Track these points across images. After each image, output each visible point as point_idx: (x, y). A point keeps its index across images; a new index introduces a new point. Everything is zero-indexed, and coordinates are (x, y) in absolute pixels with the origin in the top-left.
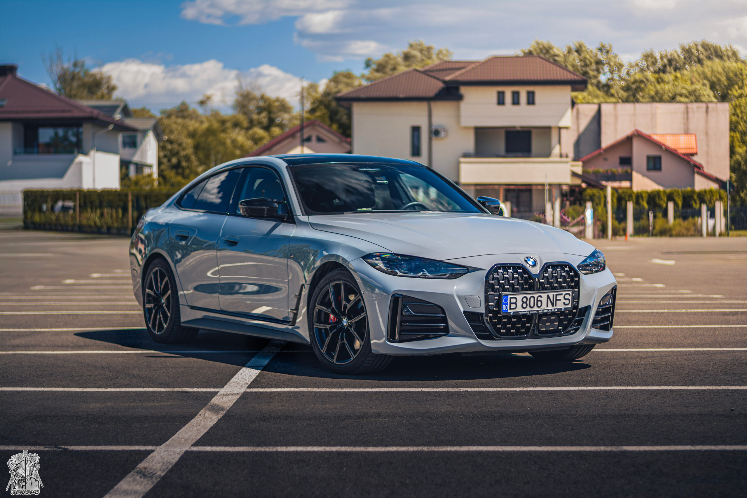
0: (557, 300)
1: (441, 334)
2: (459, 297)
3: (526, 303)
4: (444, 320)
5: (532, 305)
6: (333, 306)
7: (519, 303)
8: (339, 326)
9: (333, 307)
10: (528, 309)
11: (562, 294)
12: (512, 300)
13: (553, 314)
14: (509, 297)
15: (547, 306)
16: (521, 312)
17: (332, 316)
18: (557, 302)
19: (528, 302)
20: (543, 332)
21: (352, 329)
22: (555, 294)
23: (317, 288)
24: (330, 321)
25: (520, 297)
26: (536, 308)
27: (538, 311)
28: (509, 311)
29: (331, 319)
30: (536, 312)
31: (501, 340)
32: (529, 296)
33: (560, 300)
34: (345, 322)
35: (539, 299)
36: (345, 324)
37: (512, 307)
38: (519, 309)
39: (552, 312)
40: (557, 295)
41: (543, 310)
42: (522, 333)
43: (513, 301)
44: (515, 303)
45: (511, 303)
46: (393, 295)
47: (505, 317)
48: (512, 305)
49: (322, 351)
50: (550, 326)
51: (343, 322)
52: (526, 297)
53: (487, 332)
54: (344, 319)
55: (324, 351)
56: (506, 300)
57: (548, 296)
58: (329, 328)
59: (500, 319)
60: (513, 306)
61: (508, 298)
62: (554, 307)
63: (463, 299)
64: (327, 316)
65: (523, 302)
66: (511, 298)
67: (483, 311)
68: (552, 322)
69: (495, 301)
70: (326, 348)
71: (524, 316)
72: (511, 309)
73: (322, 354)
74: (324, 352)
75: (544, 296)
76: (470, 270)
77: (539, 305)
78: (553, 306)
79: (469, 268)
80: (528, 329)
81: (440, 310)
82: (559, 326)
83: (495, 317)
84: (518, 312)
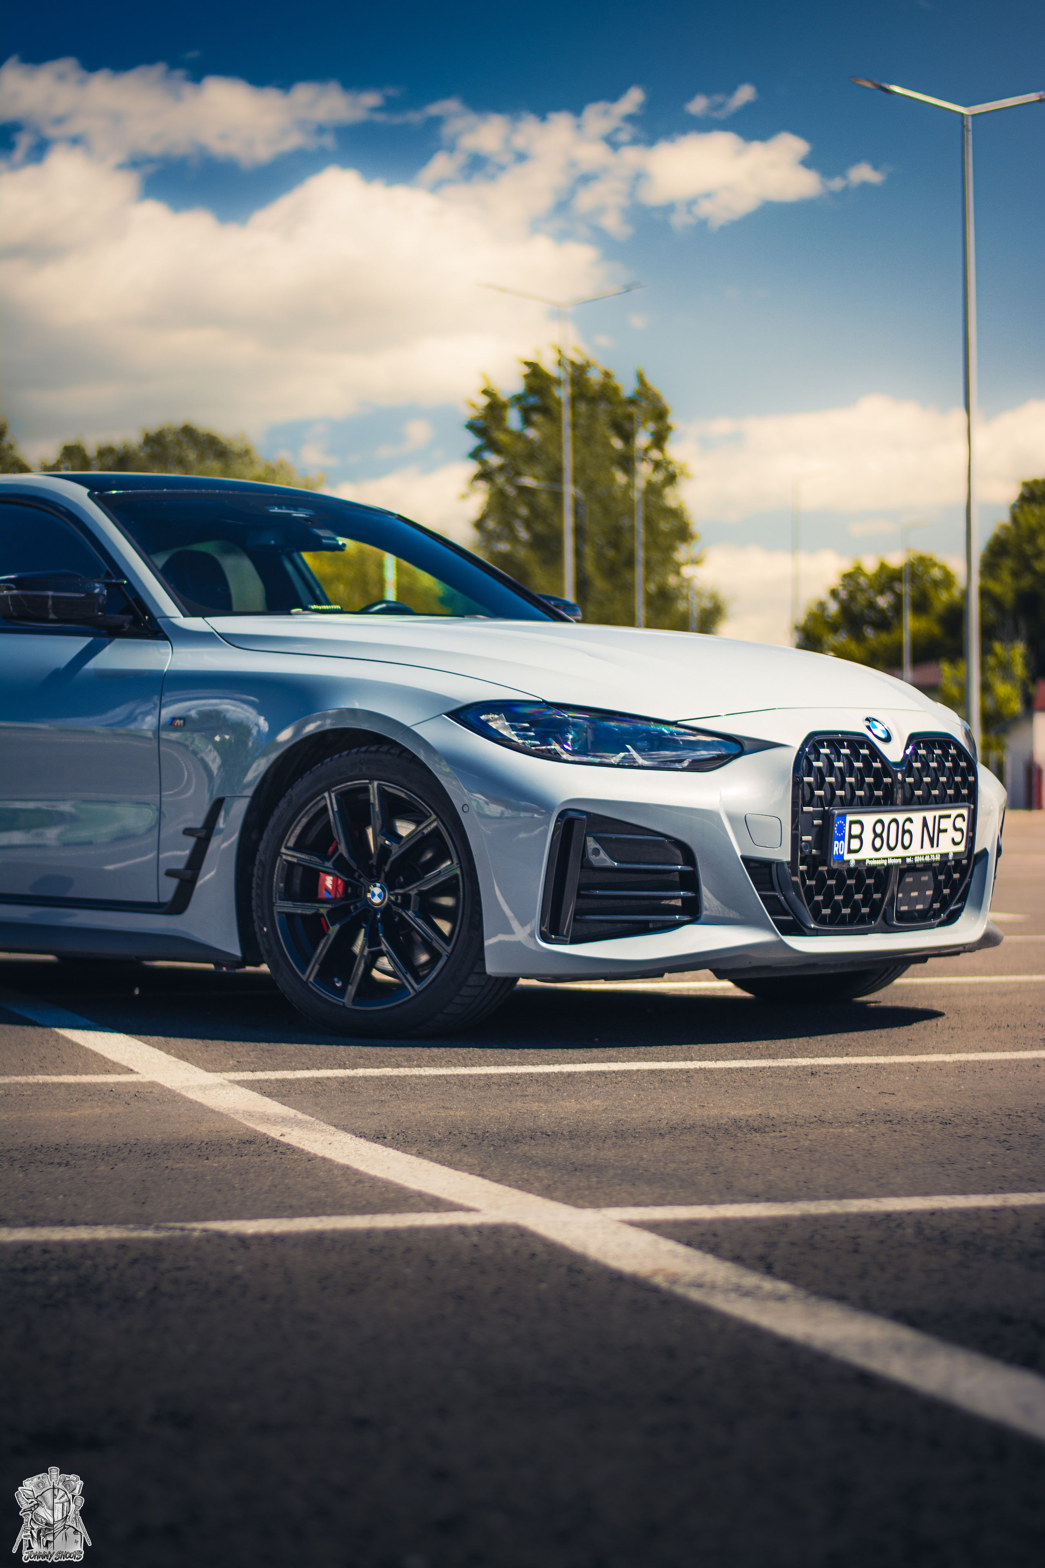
0: (940, 831)
1: (676, 921)
2: (731, 818)
3: (881, 836)
4: (690, 881)
5: (892, 844)
6: (343, 849)
7: (868, 836)
8: (356, 908)
9: (341, 855)
10: (885, 852)
11: (949, 816)
12: (853, 826)
13: (927, 867)
14: (849, 818)
15: (922, 847)
16: (870, 860)
17: (329, 881)
18: (940, 834)
19: (885, 835)
20: (901, 916)
21: (410, 913)
22: (938, 813)
23: (283, 803)
24: (323, 895)
25: (869, 820)
26: (899, 852)
27: (904, 859)
28: (847, 857)
29: (327, 889)
30: (900, 861)
31: (817, 935)
32: (887, 818)
33: (945, 831)
34: (376, 894)
35: (906, 828)
36: (377, 900)
37: (852, 848)
38: (867, 854)
39: (925, 863)
40: (941, 817)
41: (913, 857)
42: (863, 920)
43: (856, 830)
44: (859, 837)
45: (851, 837)
46: (562, 814)
47: (832, 873)
48: (852, 841)
49: (304, 978)
50: (917, 900)
51: (369, 895)
52: (880, 821)
53: (787, 914)
54: (372, 888)
55: (310, 974)
56: (841, 828)
57: (925, 819)
58: (328, 913)
59: (821, 880)
60: (855, 844)
61: (845, 823)
62: (935, 850)
63: (743, 823)
64: (312, 877)
65: (876, 835)
66: (851, 823)
67: (787, 857)
68: (921, 888)
69: (815, 830)
70: (317, 967)
71: (872, 871)
72: (850, 851)
73: (306, 983)
74: (311, 979)
75: (917, 817)
76: (746, 749)
77: (906, 843)
78: (932, 846)
79: (746, 742)
80: (876, 908)
81: (678, 852)
82: (934, 899)
83: (812, 873)
84: (864, 861)
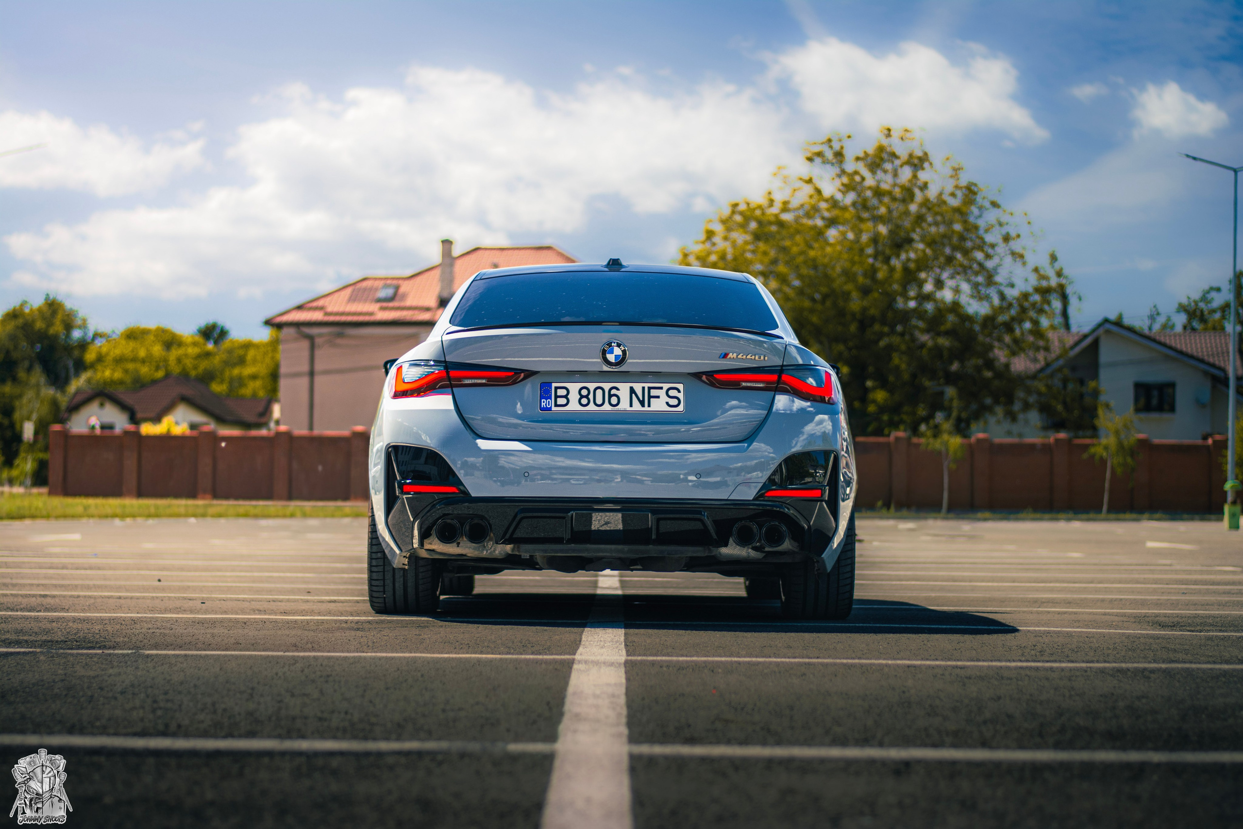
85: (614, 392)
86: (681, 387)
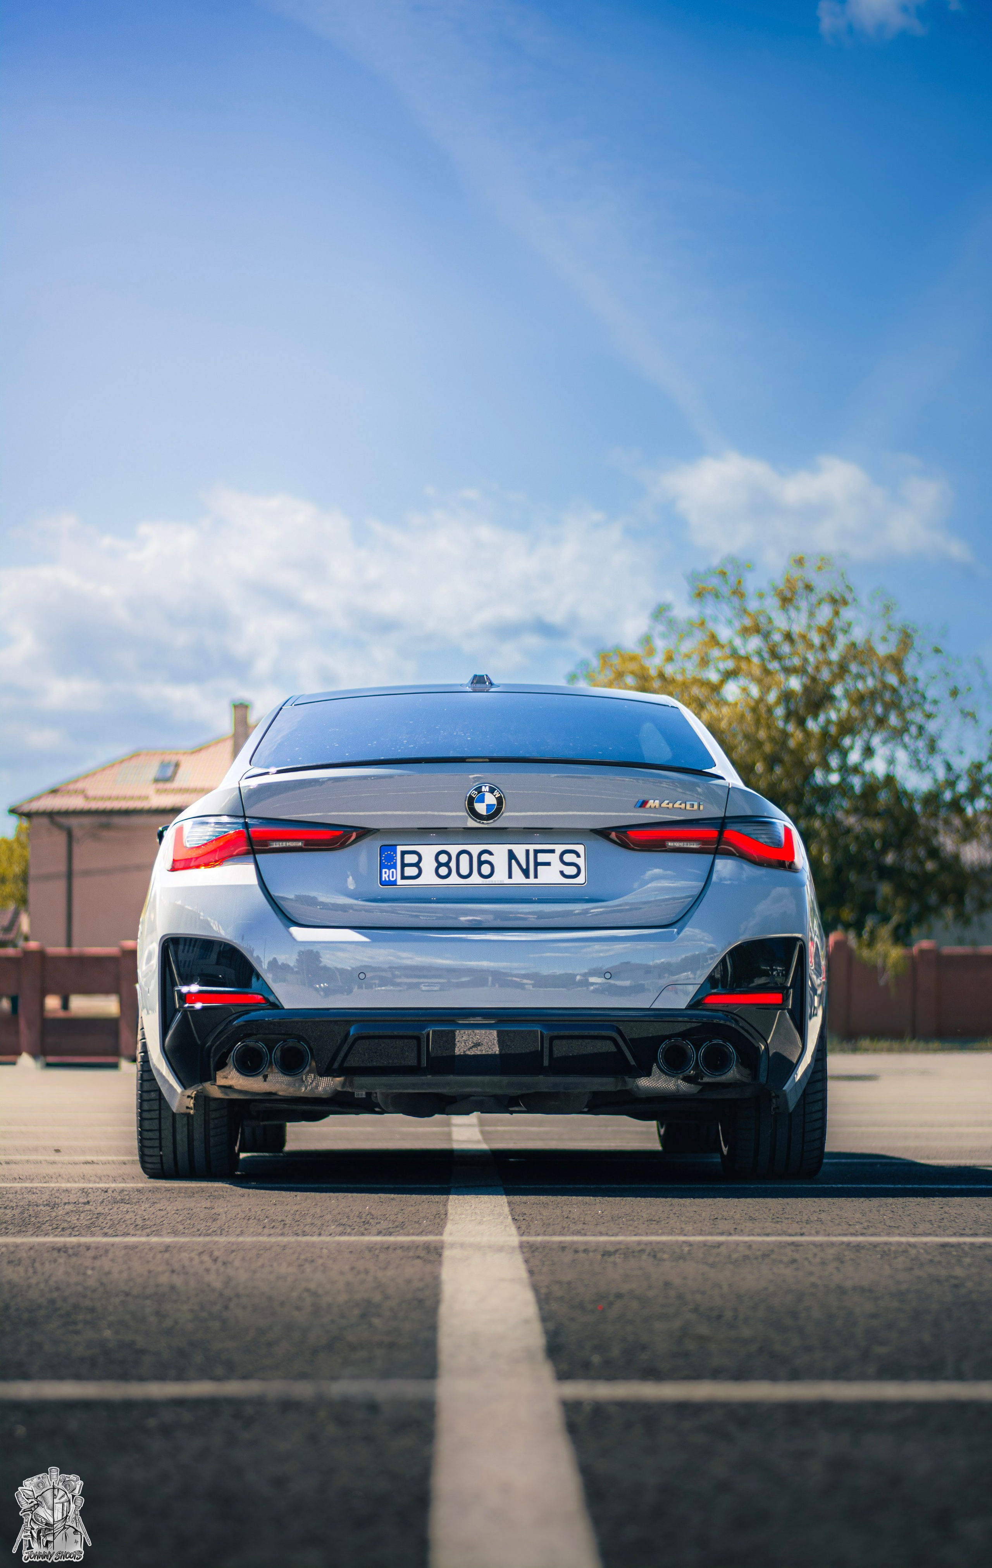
85: (485, 857)
86: (580, 848)
